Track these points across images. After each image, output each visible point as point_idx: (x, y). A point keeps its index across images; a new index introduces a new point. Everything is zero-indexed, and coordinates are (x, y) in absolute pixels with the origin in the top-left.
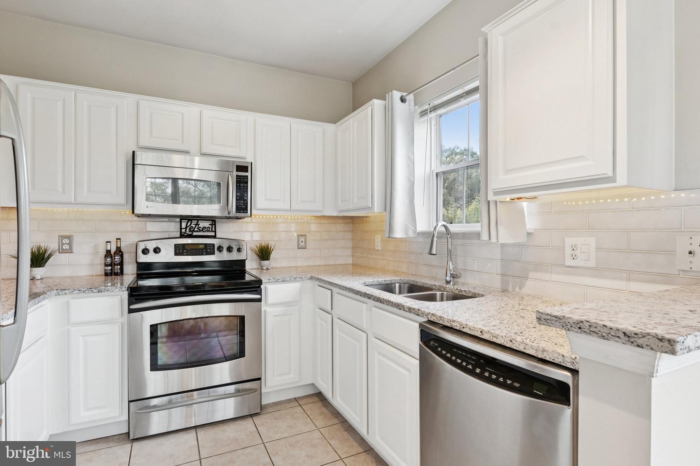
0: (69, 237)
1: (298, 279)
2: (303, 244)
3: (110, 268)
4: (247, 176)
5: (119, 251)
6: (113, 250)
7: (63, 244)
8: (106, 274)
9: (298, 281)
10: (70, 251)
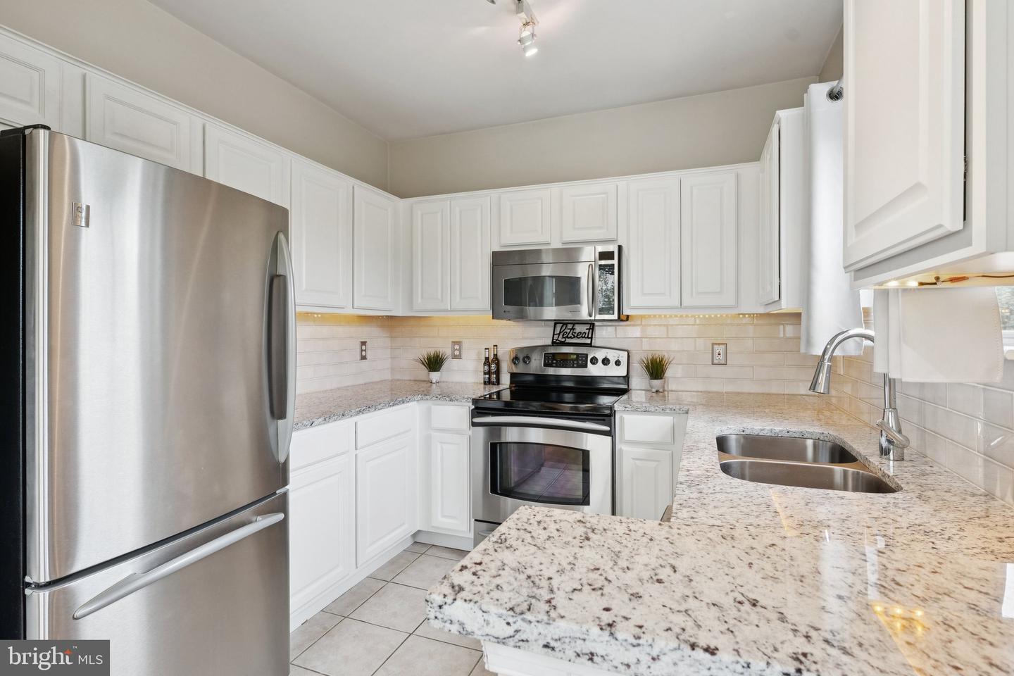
0: (459, 343)
1: (668, 411)
2: (721, 357)
3: (487, 376)
4: (613, 265)
5: (496, 358)
6: (491, 357)
7: (455, 350)
8: (485, 383)
9: (667, 414)
10: (459, 357)
